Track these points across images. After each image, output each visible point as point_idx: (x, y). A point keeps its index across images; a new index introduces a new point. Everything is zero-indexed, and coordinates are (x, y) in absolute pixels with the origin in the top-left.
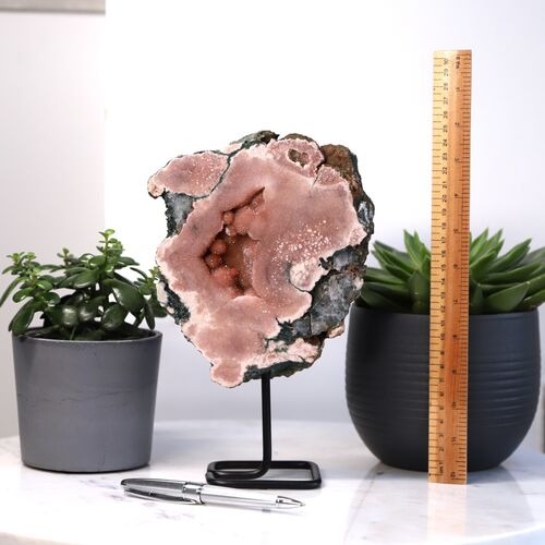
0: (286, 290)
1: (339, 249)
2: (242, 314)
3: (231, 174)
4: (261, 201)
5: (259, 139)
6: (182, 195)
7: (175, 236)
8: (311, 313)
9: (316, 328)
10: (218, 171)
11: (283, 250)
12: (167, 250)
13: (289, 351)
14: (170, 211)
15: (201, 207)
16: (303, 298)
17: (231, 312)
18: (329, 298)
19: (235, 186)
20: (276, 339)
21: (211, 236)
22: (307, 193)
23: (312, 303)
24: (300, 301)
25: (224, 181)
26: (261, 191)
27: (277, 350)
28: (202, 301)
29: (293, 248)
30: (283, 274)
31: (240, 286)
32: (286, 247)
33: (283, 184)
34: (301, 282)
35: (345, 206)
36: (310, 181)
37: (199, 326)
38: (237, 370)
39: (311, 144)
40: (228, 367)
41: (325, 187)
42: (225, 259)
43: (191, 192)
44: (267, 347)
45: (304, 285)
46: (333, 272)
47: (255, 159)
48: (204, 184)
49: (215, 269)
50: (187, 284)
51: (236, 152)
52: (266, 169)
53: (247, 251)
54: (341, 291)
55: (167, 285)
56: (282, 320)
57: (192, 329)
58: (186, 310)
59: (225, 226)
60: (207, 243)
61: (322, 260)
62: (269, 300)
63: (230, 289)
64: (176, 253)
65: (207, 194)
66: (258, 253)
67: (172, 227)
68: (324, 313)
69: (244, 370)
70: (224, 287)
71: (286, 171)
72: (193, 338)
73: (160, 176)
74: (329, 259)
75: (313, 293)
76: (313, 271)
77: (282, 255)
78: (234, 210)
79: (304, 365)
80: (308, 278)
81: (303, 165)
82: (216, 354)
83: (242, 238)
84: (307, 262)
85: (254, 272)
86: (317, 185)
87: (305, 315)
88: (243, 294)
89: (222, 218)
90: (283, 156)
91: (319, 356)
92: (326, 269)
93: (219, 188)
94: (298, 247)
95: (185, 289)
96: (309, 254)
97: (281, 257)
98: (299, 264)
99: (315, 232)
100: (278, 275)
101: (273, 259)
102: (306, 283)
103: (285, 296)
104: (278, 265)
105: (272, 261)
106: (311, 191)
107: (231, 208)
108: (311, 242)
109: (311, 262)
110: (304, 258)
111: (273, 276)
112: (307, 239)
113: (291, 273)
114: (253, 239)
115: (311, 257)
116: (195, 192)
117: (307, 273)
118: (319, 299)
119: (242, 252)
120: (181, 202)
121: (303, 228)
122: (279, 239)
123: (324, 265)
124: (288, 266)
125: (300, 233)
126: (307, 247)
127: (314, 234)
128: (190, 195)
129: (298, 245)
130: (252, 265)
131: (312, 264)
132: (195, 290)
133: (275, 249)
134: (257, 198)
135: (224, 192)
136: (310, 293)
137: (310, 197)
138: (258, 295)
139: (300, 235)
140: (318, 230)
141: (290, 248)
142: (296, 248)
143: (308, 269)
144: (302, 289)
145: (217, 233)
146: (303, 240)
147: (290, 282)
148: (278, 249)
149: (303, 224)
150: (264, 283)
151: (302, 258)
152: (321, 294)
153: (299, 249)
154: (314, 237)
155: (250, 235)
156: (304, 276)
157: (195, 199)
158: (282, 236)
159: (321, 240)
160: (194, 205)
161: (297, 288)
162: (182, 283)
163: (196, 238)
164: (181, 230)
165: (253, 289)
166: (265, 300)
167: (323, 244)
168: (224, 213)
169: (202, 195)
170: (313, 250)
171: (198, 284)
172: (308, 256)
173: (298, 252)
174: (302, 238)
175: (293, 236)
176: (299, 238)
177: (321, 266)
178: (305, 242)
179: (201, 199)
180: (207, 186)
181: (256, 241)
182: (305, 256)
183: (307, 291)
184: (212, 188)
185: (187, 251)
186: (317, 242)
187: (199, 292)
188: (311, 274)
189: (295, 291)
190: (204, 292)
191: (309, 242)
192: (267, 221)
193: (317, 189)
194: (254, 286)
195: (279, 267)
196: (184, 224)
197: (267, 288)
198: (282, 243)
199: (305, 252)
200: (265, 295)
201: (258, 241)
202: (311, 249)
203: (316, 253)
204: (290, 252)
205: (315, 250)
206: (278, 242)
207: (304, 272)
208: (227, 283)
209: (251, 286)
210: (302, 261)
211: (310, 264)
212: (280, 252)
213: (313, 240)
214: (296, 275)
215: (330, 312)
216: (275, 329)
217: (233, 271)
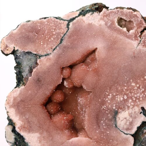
0: (113, 133)
3: (70, 37)
4: (94, 60)
5: (93, 8)
6: (29, 53)
7: (22, 87)
10: (59, 34)
11: (111, 100)
12: (15, 99)
14: (18, 66)
15: (44, 63)
16: (127, 140)
19: (73, 46)
21: (52, 87)
22: (131, 53)
23: (134, 144)
24: (124, 142)
25: (64, 43)
26: (94, 51)
28: (43, 142)
29: (120, 98)
30: (111, 120)
31: (74, 128)
32: (113, 98)
33: (112, 46)
34: (125, 127)
36: (135, 43)
39: (135, 13)
43: (36, 51)
45: (128, 129)
47: (90, 25)
48: (47, 44)
49: (54, 114)
50: (31, 127)
51: (74, 19)
52: (100, 33)
53: (81, 100)
55: (14, 128)
59: (64, 79)
60: (48, 93)
61: (143, 108)
62: (98, 142)
63: (66, 132)
64: (22, 101)
65: (49, 52)
66: (90, 103)
67: (20, 80)
70: (62, 130)
71: (115, 35)
73: (11, 37)
75: (135, 136)
76: (135, 118)
78: (72, 67)
80: (131, 124)
81: (128, 31)
83: (77, 89)
84: (130, 111)
85: (87, 117)
86: (140, 47)
88: (77, 136)
89: (62, 73)
90: (113, 23)
93: (60, 48)
94: (123, 98)
95: (29, 131)
96: (133, 104)
97: (110, 106)
98: (124, 112)
99: (138, 86)
100: (107, 121)
101: (103, 107)
102: (130, 128)
103: (112, 138)
104: (107, 112)
105: (102, 109)
106: (135, 52)
107: (69, 65)
108: (135, 94)
109: (134, 110)
110: (128, 107)
111: (102, 122)
112: (131, 91)
113: (117, 119)
114: (86, 90)
115: (134, 106)
116: (39, 51)
117: (131, 120)
118: (139, 141)
119: (77, 101)
120: (28, 59)
121: (128, 82)
122: (108, 91)
123: (144, 113)
124: (115, 113)
125: (126, 86)
126: (131, 98)
127: (137, 87)
128: (35, 53)
129: (124, 96)
130: (85, 112)
131: (135, 112)
132: (37, 133)
133: (105, 99)
134: (90, 57)
135: (63, 51)
136: (132, 135)
137: (135, 57)
138: (90, 136)
139: (126, 88)
140: (140, 84)
141: (117, 99)
142: (122, 99)
143: (131, 116)
144: (126, 132)
145: (57, 85)
146: (128, 92)
147: (116, 126)
148: (107, 99)
149: (128, 79)
150: (95, 127)
151: (126, 107)
152: (141, 137)
153: (124, 100)
154: (137, 89)
155: (84, 87)
156: (128, 122)
157: (39, 56)
158: (110, 88)
159: (143, 92)
160: (38, 61)
161: (122, 132)
162: (26, 126)
163: (40, 89)
164: (27, 82)
165: (85, 131)
166: (95, 142)
167: (144, 96)
168: (63, 69)
169: (45, 53)
170: (136, 100)
171: (40, 127)
172: (132, 105)
173: (123, 102)
174: (127, 90)
175: (119, 88)
176: (124, 90)
177: (142, 114)
178: (129, 94)
179: (44, 57)
180: (50, 46)
181: (89, 93)
182: (129, 105)
183: (130, 134)
184: (53, 48)
185: (31, 100)
186: (139, 94)
187: (41, 134)
188: (134, 120)
189: (120, 134)
190: (45, 134)
191: (133, 94)
192: (99, 76)
193: (140, 50)
194: (86, 130)
195: (108, 114)
196: (30, 78)
197: (97, 132)
198: (111, 95)
199: (129, 102)
200: (96, 137)
201: (91, 92)
202: (134, 99)
203: (139, 103)
204: (117, 102)
205: (137, 101)
206: (107, 94)
207: (128, 118)
208: (64, 127)
209: (84, 129)
210: (126, 109)
211: (133, 112)
212: (109, 101)
213: (136, 92)
214: (121, 121)
217: (69, 117)
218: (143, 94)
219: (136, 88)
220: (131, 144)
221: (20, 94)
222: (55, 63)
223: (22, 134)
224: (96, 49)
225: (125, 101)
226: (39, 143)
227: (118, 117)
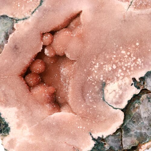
0: (100, 107)
4: (78, 25)
6: (4, 17)
8: (123, 129)
9: (127, 143)
11: (98, 70)
16: (116, 115)
17: (48, 127)
18: (140, 115)
21: (30, 56)
23: (125, 120)
24: (113, 118)
25: (44, 5)
26: (78, 15)
29: (108, 68)
30: (98, 93)
31: (57, 102)
32: (101, 67)
34: (114, 100)
37: (18, 140)
41: (138, 12)
43: (12, 14)
45: (117, 103)
46: (144, 91)
48: (25, 7)
49: (34, 86)
50: (7, 101)
53: (64, 70)
56: (96, 136)
57: (12, 143)
58: (6, 125)
59: (44, 47)
60: (27, 62)
61: (134, 79)
62: (83, 117)
65: (27, 15)
66: (74, 72)
68: (135, 129)
70: (42, 104)
74: (142, 79)
75: (126, 110)
76: (126, 90)
77: (97, 75)
78: (53, 33)
80: (121, 97)
83: (60, 58)
84: (120, 82)
85: (70, 90)
86: (131, 9)
87: (118, 130)
88: (59, 111)
89: (42, 40)
92: (138, 88)
93: (39, 11)
94: (112, 67)
95: (6, 105)
96: (122, 74)
97: (97, 77)
98: (113, 83)
99: (129, 53)
100: (93, 93)
101: (89, 78)
102: (119, 101)
103: (99, 113)
104: (93, 84)
105: (88, 80)
106: (126, 15)
107: (50, 30)
108: (125, 63)
109: (124, 81)
110: (118, 78)
111: (88, 95)
112: (121, 60)
113: (105, 92)
114: (70, 59)
115: (124, 77)
116: (16, 14)
117: (121, 92)
118: (130, 116)
119: (60, 72)
120: (3, 24)
121: (117, 50)
122: (95, 59)
123: (136, 84)
124: (103, 85)
125: (115, 54)
126: (121, 67)
127: (128, 55)
128: (11, 16)
129: (113, 65)
130: (69, 84)
131: (125, 84)
132: (15, 107)
133: (91, 69)
135: (44, 14)
136: (122, 110)
137: (125, 21)
138: (74, 111)
139: (115, 56)
140: (131, 52)
141: (104, 68)
142: (110, 69)
143: (121, 88)
144: (115, 107)
145: (36, 53)
146: (117, 61)
147: (104, 100)
148: (93, 69)
149: (117, 46)
150: (80, 101)
151: (115, 78)
152: (132, 111)
153: (113, 70)
154: (128, 58)
155: (68, 55)
156: (118, 95)
157: (16, 20)
158: (97, 56)
159: (134, 61)
160: (15, 26)
161: (111, 106)
162: (2, 100)
163: (17, 58)
164: (2, 50)
165: (69, 106)
166: (80, 117)
167: (136, 65)
168: (43, 34)
169: (23, 17)
170: (126, 70)
171: (17, 101)
172: (122, 76)
173: (112, 72)
174: (116, 58)
175: (108, 57)
176: (113, 59)
177: (133, 85)
178: (119, 63)
179: (22, 21)
180: (28, 9)
181: (73, 61)
182: (119, 75)
183: (120, 109)
184: (32, 11)
185: (8, 70)
186: (130, 63)
187: (19, 108)
188: (124, 93)
189: (108, 108)
190: (24, 108)
191: (123, 63)
192: (84, 42)
193: (131, 13)
194: (70, 103)
195: (94, 86)
196: (6, 45)
197: (82, 106)
198: (98, 64)
199: (119, 72)
200: (81, 112)
201: (75, 61)
202: (124, 69)
203: (129, 73)
204: (105, 72)
205: (128, 71)
206: (94, 63)
207: (117, 91)
208: (45, 100)
209: (67, 103)
210: (116, 80)
211: (123, 84)
212: (96, 72)
213: (126, 61)
214: (110, 94)
215: (141, 129)
216: (89, 144)
217: (51, 89)
218: (134, 64)
219: (126, 56)
220: (121, 119)
222: (34, 28)
224: (81, 12)
226: (17, 118)
227: (106, 90)
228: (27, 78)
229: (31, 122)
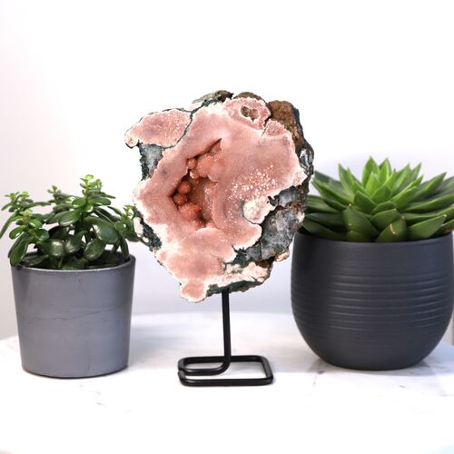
0: (241, 223)
1: (284, 189)
2: (204, 243)
3: (194, 128)
4: (219, 149)
5: (216, 98)
6: (154, 145)
7: (148, 180)
8: (262, 242)
9: (266, 254)
10: (182, 126)
11: (238, 190)
12: (142, 191)
13: (243, 273)
14: (144, 159)
15: (169, 155)
16: (254, 229)
17: (195, 241)
18: (276, 229)
19: (196, 138)
20: (233, 263)
21: (177, 179)
22: (256, 143)
23: (262, 234)
24: (252, 232)
25: (188, 134)
26: (219, 141)
27: (233, 272)
28: (172, 233)
29: (246, 188)
30: (238, 210)
31: (202, 219)
32: (240, 188)
33: (236, 135)
34: (253, 217)
35: (288, 153)
36: (259, 132)
37: (169, 252)
38: (201, 288)
39: (259, 102)
40: (194, 286)
41: (271, 138)
42: (190, 198)
43: (160, 143)
44: (225, 269)
45: (255, 219)
46: (279, 208)
47: (213, 115)
48: (171, 137)
49: (181, 205)
50: (159, 218)
51: (197, 110)
52: (224, 124)
53: (207, 191)
54: (286, 224)
55: (142, 219)
56: (237, 249)
57: (163, 255)
58: (158, 240)
59: (189, 170)
60: (174, 184)
61: (270, 198)
62: (226, 232)
63: (194, 222)
64: (149, 193)
65: (173, 144)
66: (217, 193)
67: (146, 172)
68: (272, 241)
69: (207, 288)
70: (189, 221)
71: (239, 124)
72: (164, 263)
73: (135, 130)
74: (276, 197)
75: (263, 225)
76: (262, 207)
77: (236, 194)
78: (197, 157)
79: (256, 283)
80: (258, 213)
81: (253, 119)
82: (183, 275)
83: (203, 180)
84: (257, 200)
85: (214, 208)
86: (265, 136)
87: (257, 243)
88: (205, 227)
89: (187, 164)
90: (236, 113)
91: (268, 276)
92: (274, 205)
93: (184, 139)
95: (157, 222)
96: (259, 193)
97: (236, 196)
98: (251, 201)
99: (264, 175)
100: (234, 211)
101: (229, 197)
102: (257, 217)
103: (240, 228)
104: (233, 202)
105: (228, 199)
106: (260, 141)
107: (194, 156)
108: (261, 183)
109: (260, 199)
110: (255, 197)
111: (229, 212)
112: (257, 181)
113: (244, 209)
114: (212, 181)
116: (164, 143)
117: (258, 209)
118: (268, 230)
119: (204, 192)
121: (254, 172)
122: (234, 181)
123: (271, 202)
124: (242, 203)
125: (252, 176)
126: (258, 187)
128: (160, 145)
129: (250, 186)
130: (212, 202)
131: (262, 202)
132: (165, 224)
133: (231, 189)
134: (215, 147)
135: (188, 142)
136: (260, 225)
137: (260, 146)
138: (218, 227)
139: (252, 178)
140: (266, 173)
141: (243, 189)
142: (248, 189)
143: (258, 206)
144: (253, 222)
145: (182, 177)
146: (254, 182)
147: (243, 216)
148: (233, 189)
149: (253, 169)
150: (222, 217)
151: (253, 197)
152: (269, 226)
153: (250, 189)
154: (263, 179)
155: (210, 178)
156: (255, 211)
157: (164, 148)
158: (236, 178)
159: (269, 181)
160: (163, 154)
161: (250, 221)
162: (154, 218)
163: (166, 181)
164: (153, 174)
165: (213, 222)
166: (223, 231)
167: (271, 185)
168: (188, 160)
169: (170, 145)
171: (167, 218)
172: (259, 195)
173: (250, 192)
174: (253, 180)
175: (245, 178)
176: (250, 180)
177: (269, 203)
178: (256, 183)
179: (169, 149)
180: (174, 138)
181: (215, 183)
182: (256, 194)
183: (258, 224)
184: (178, 140)
185: (158, 192)
186: (266, 183)
187: (169, 225)
188: (261, 209)
189: (247, 223)
190: (173, 225)
191: (259, 184)
192: (224, 166)
193: (265, 139)
194: (214, 220)
195: (234, 204)
196: (155, 170)
197: (225, 222)
198: (237, 185)
199: (256, 192)
200: (223, 227)
202: (261, 189)
203: (265, 192)
204: (243, 191)
205: (264, 190)
206: (233, 184)
207: (255, 208)
208: (192, 218)
209: (212, 219)
210: (253, 199)
211: (260, 202)
212: (235, 192)
214: (248, 211)
215: (277, 241)
216: (231, 255)
217: (196, 207)
218: (269, 184)
219: (262, 177)
220: (259, 233)
221: (147, 186)
222: (180, 154)
223: (150, 225)
224: (221, 139)
225: (252, 190)
226: (168, 234)
227: (245, 207)
228: (176, 198)
229: (180, 237)
